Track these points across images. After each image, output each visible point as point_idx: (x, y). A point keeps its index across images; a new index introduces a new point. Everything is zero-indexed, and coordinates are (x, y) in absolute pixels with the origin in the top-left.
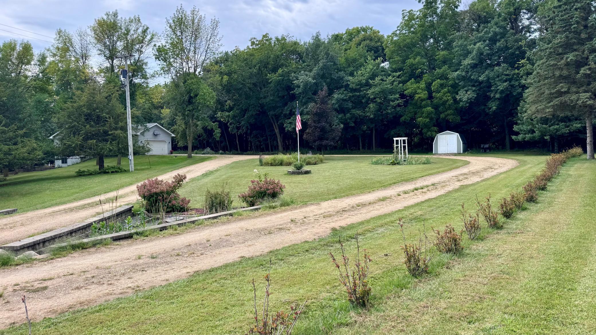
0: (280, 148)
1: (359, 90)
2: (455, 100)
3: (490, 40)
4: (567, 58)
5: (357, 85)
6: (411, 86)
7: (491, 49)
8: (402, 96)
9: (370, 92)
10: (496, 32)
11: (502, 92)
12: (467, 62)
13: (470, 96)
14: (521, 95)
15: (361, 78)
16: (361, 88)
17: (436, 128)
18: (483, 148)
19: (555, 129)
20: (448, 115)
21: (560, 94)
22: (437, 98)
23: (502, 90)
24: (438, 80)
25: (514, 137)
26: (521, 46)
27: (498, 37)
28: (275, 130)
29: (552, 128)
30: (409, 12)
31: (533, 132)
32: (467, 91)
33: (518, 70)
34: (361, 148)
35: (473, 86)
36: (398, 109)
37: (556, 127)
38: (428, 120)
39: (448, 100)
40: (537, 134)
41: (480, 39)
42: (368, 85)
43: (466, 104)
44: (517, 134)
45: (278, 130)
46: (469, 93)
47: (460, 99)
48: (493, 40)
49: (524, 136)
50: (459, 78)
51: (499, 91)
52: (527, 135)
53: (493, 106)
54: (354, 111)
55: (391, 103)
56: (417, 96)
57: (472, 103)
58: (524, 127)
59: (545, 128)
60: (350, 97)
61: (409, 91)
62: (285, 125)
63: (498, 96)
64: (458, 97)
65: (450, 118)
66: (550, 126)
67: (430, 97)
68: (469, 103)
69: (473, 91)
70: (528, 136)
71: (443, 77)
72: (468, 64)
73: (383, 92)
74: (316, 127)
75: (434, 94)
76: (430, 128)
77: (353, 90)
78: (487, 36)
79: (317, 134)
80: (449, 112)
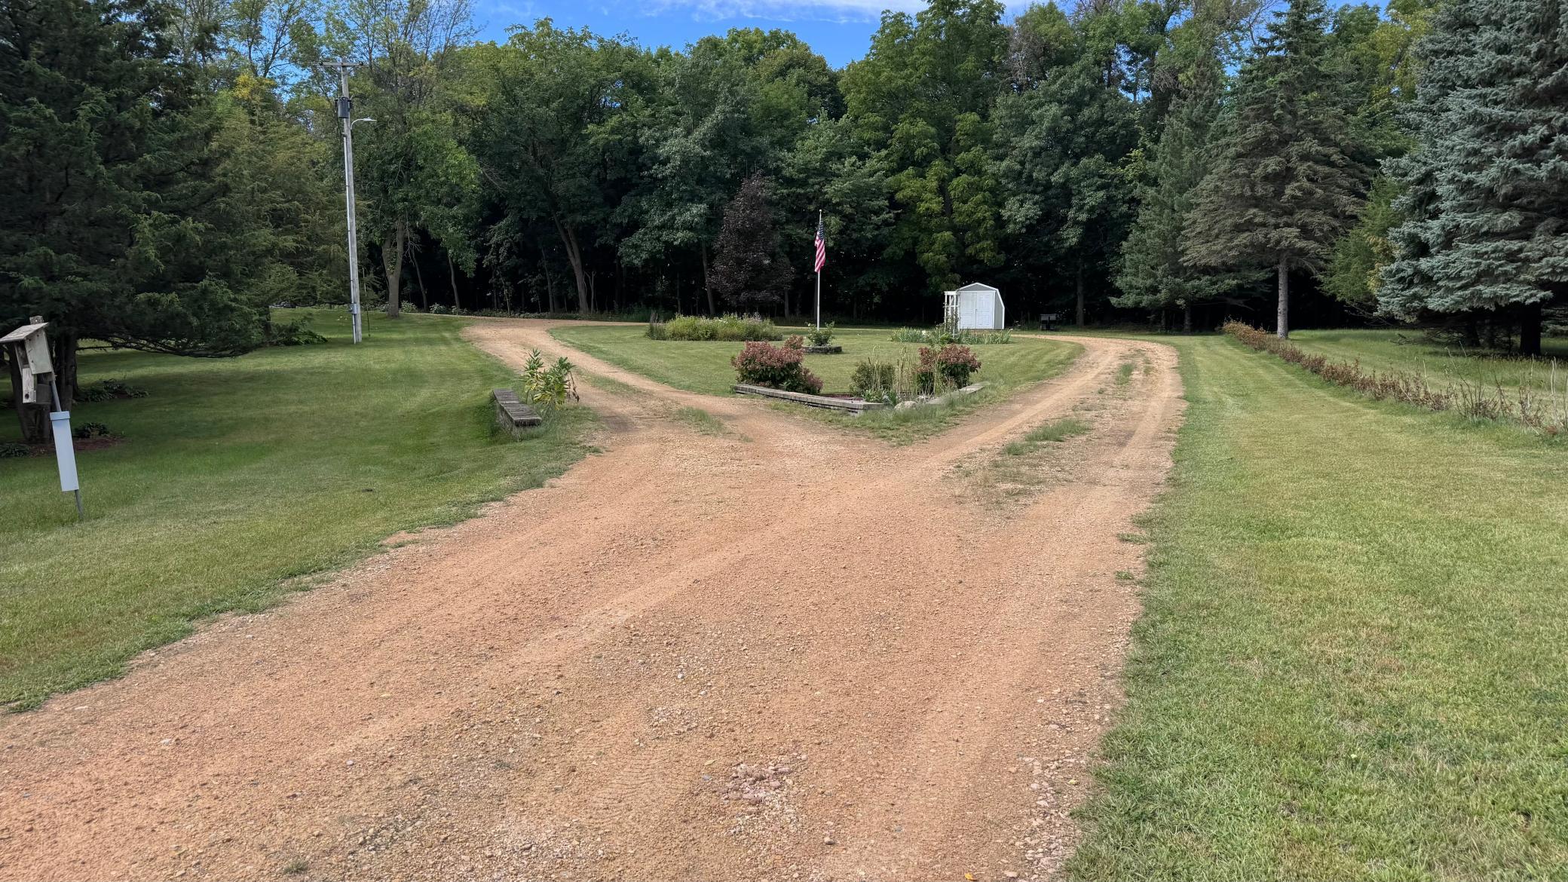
0: (583, 303)
1: (803, 183)
2: (998, 217)
3: (1071, 100)
4: (1266, 166)
5: (799, 171)
6: (908, 184)
7: (1073, 120)
8: (894, 205)
9: (827, 189)
10: (1084, 87)
11: (1092, 210)
12: (1029, 141)
13: (1031, 213)
14: (1130, 217)
15: (808, 157)
16: (808, 177)
17: (958, 277)
18: (1044, 322)
19: (1193, 287)
20: (983, 250)
21: (1249, 226)
22: (960, 214)
23: (1093, 207)
24: (965, 175)
25: (1114, 300)
26: (1131, 122)
27: (1087, 98)
28: (572, 259)
29: (1189, 285)
30: (895, 17)
31: (1154, 290)
32: (1022, 203)
33: (1123, 168)
34: (787, 311)
35: (1034, 193)
36: (885, 231)
37: (1196, 283)
38: (943, 258)
39: (985, 218)
40: (1163, 296)
41: (1052, 98)
42: (824, 173)
43: (1020, 229)
44: (1119, 293)
45: (578, 261)
46: (1026, 206)
47: (1009, 217)
48: (1076, 104)
49: (1139, 298)
50: (1008, 174)
51: (1087, 207)
52: (1145, 297)
53: (1071, 236)
54: (789, 229)
55: (874, 218)
56: (922, 207)
57: (1032, 228)
58: (1139, 282)
59: (1178, 284)
60: (783, 198)
61: (907, 192)
62: (621, 250)
63: (1083, 217)
64: (1005, 213)
65: (986, 256)
66: (1186, 281)
67: (948, 209)
68: (1027, 227)
69: (1035, 204)
70: (1146, 300)
71: (974, 169)
72: (1031, 148)
73: (857, 191)
74: (740, 262)
75: (955, 205)
76: (945, 275)
77: (790, 182)
78: (1065, 92)
79: (742, 277)
80: (985, 244)
